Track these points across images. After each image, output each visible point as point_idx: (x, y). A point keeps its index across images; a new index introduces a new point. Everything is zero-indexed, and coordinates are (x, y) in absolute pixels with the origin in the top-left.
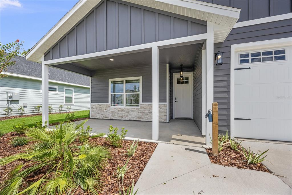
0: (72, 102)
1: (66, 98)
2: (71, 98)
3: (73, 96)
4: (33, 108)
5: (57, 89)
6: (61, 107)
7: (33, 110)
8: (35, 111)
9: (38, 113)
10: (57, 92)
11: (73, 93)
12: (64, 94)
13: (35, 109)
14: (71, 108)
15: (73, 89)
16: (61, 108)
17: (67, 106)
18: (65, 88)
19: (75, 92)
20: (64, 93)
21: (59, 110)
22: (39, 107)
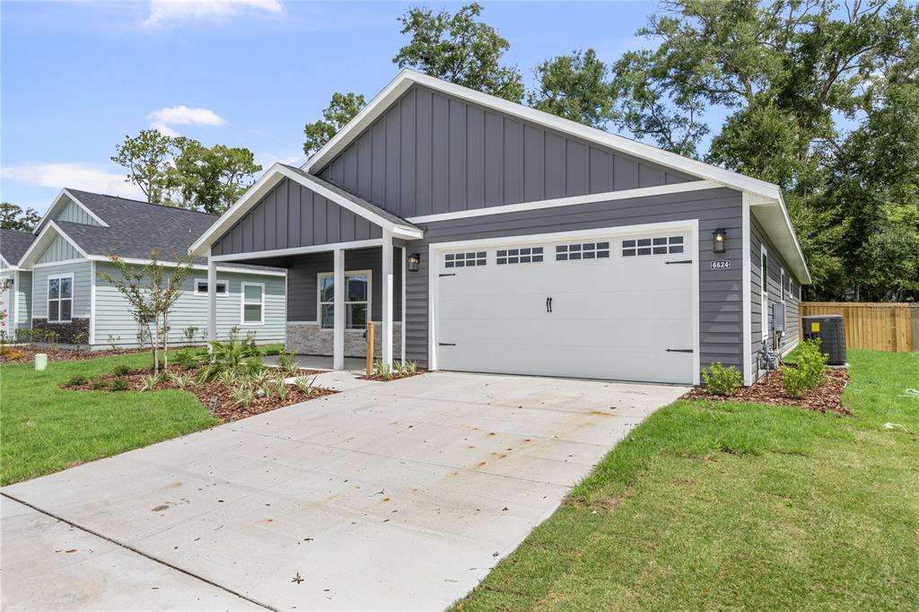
0: (259, 319)
1: (247, 307)
2: (259, 307)
3: (263, 304)
4: (181, 331)
5: (227, 287)
6: (234, 330)
7: (180, 336)
8: (185, 340)
9: (189, 344)
10: (227, 294)
11: (263, 295)
12: (242, 299)
13: (184, 336)
14: (257, 334)
15: (262, 285)
16: (234, 334)
17: (247, 331)
18: (244, 284)
19: (267, 292)
20: (243, 294)
21: (229, 339)
22: (191, 330)
